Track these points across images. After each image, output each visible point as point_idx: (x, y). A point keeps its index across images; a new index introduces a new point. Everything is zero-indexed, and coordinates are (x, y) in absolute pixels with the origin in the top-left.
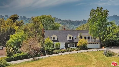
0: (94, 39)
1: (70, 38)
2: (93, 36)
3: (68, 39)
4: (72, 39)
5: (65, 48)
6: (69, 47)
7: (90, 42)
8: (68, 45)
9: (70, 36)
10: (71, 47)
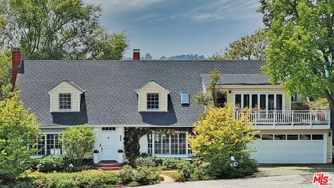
0: (300, 107)
1: (153, 100)
2: (291, 88)
3: (143, 106)
4: (163, 107)
5: (121, 158)
6: (144, 155)
7: (274, 127)
8: (143, 142)
9: (153, 87)
10: (159, 156)
